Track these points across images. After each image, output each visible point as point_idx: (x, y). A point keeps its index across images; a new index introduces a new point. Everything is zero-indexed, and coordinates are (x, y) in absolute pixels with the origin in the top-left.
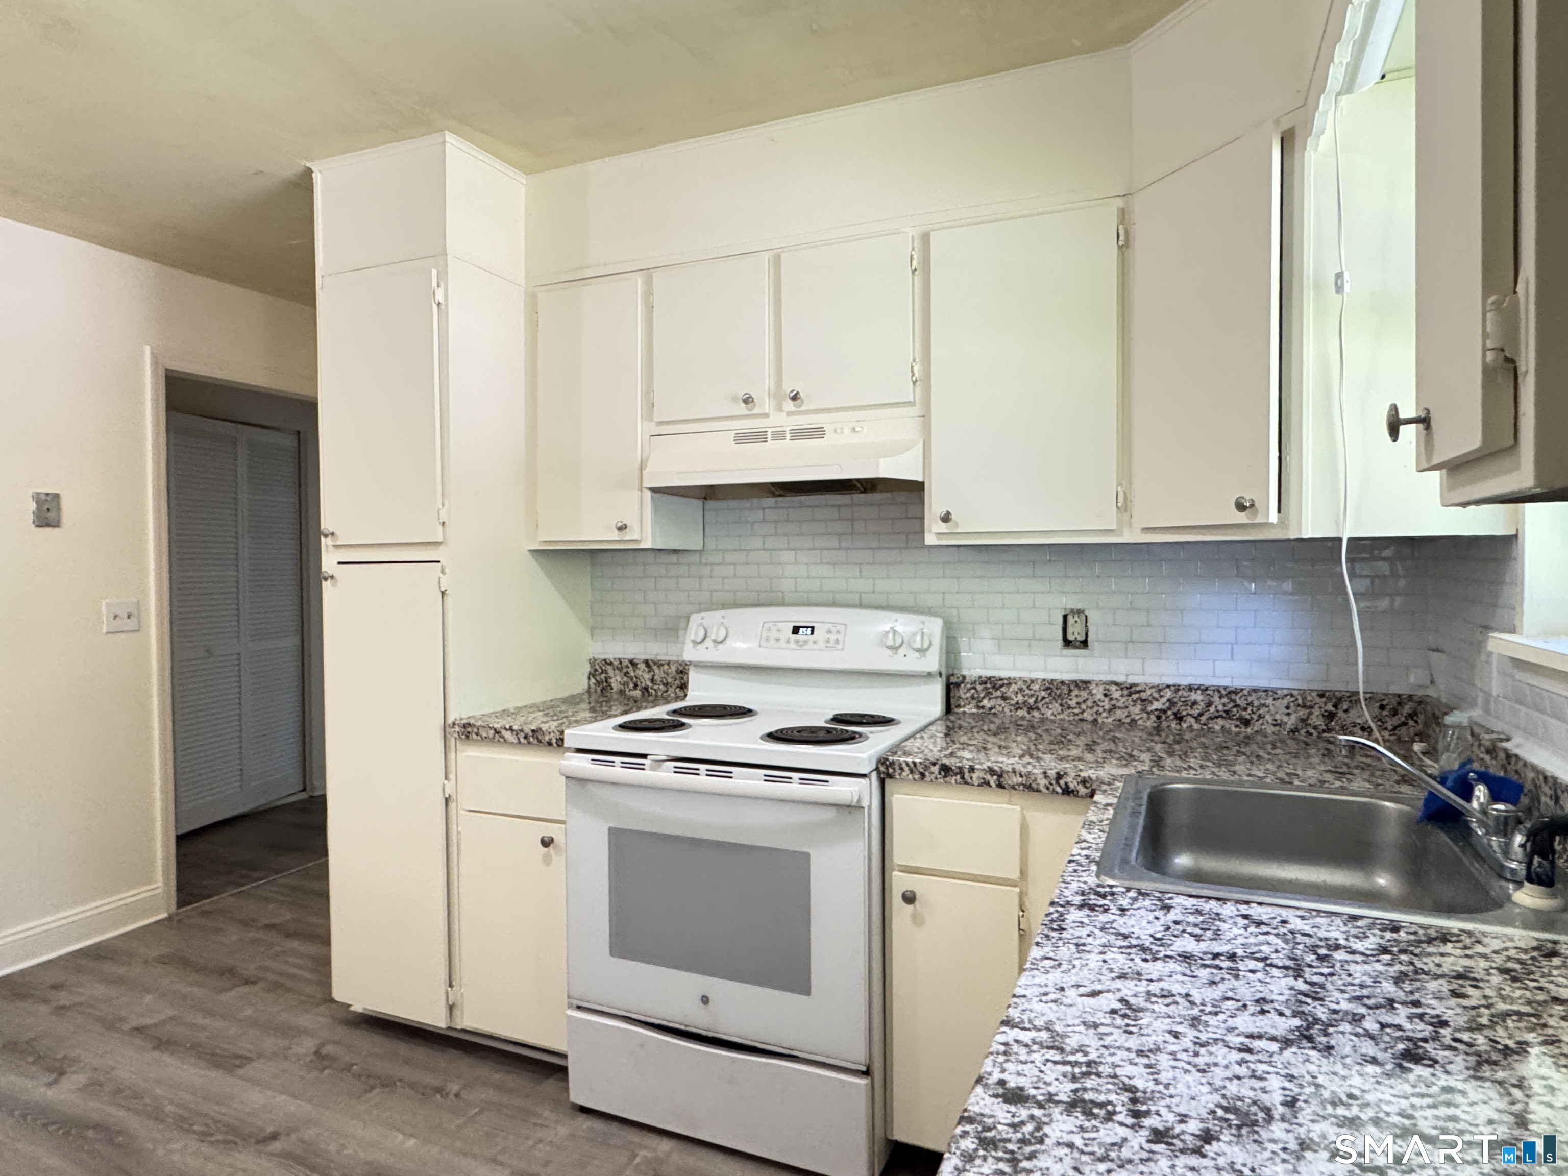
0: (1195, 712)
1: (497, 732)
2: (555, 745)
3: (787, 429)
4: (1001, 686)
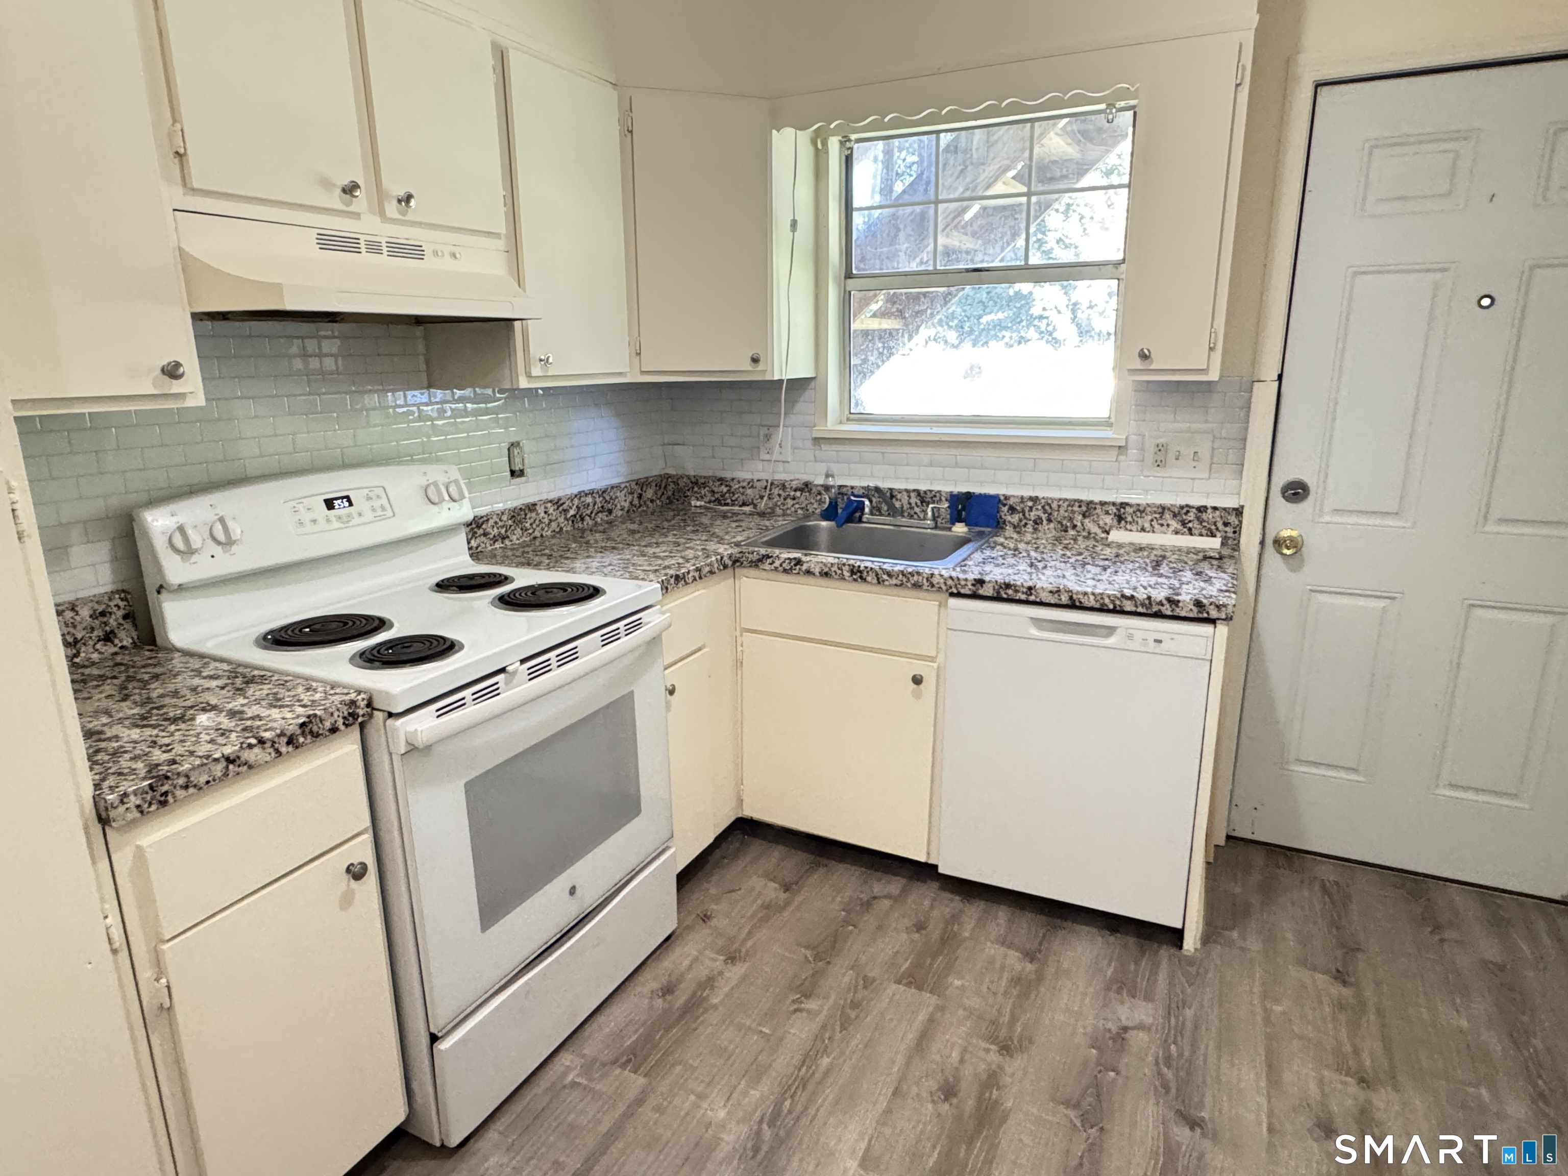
0: (589, 512)
1: (229, 760)
2: (342, 727)
3: (383, 241)
4: (482, 524)
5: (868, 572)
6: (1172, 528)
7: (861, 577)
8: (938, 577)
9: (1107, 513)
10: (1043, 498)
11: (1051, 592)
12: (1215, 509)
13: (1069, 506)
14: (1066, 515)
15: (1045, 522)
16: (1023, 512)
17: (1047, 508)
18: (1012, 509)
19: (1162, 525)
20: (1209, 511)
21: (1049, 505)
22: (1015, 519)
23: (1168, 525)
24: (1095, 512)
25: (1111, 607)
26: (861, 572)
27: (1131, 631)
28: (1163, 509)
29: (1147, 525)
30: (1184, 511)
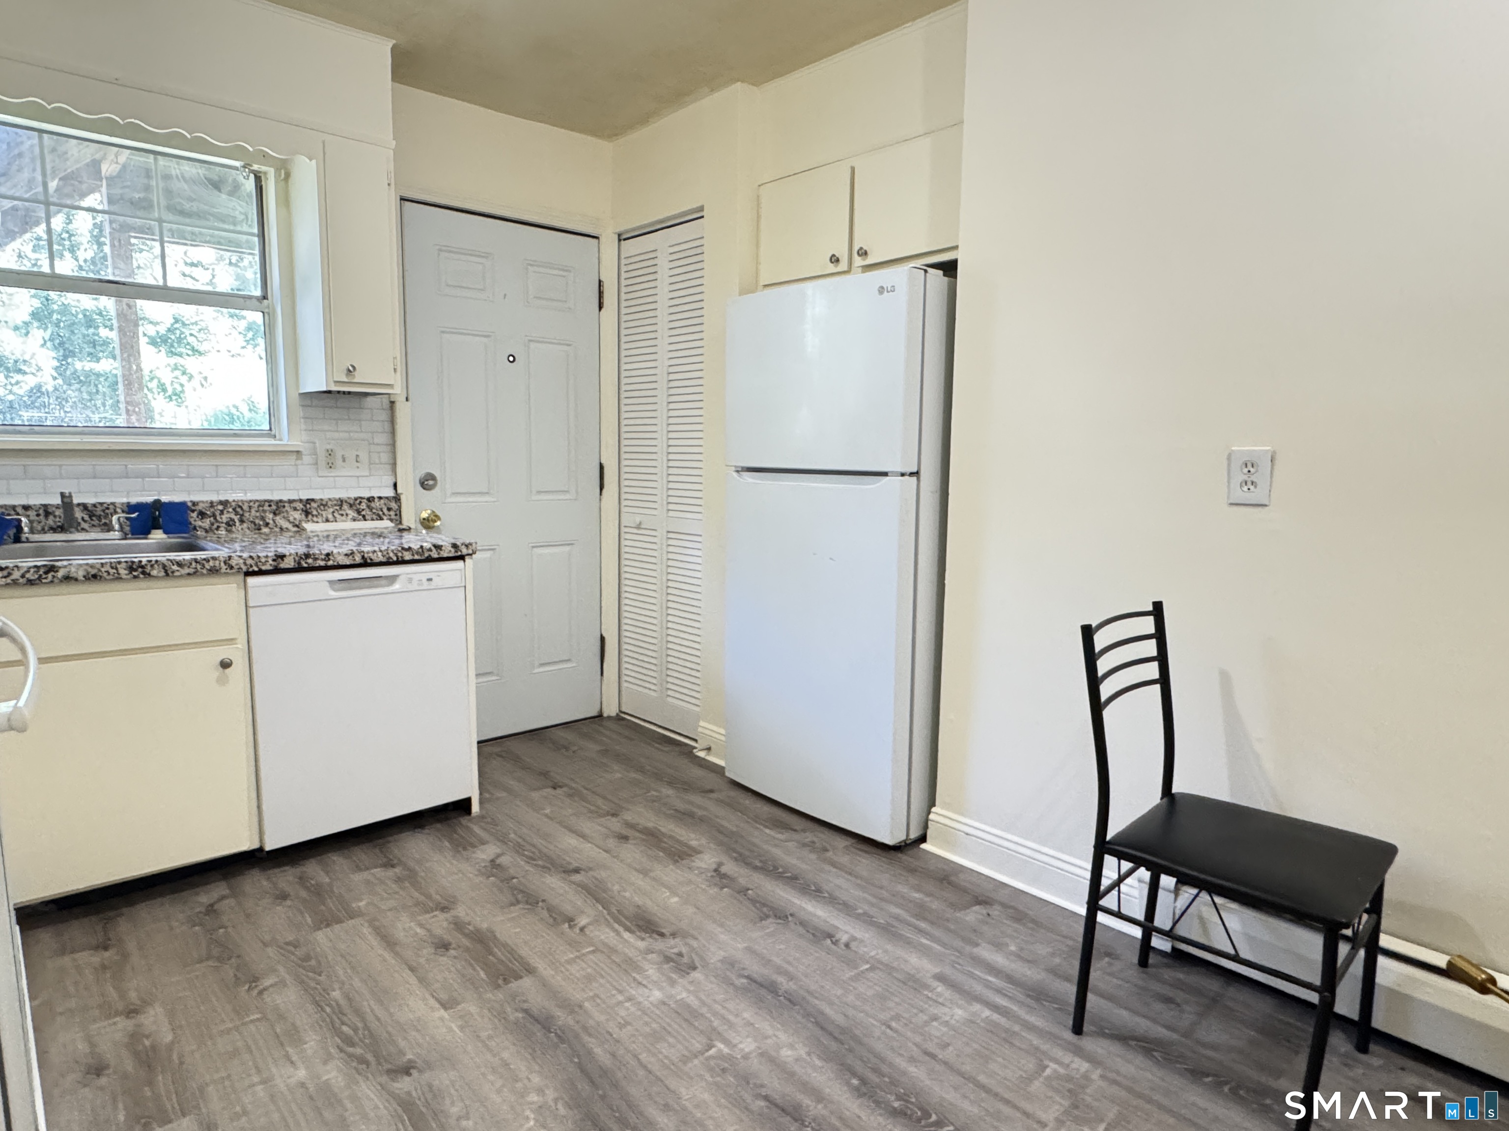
5: (152, 566)
6: (350, 517)
7: (143, 573)
8: (236, 558)
9: (295, 509)
10: (234, 501)
11: (346, 555)
12: (380, 498)
13: (259, 506)
14: (258, 514)
15: (238, 524)
16: (214, 516)
17: (239, 510)
18: (202, 515)
19: (342, 515)
20: (376, 500)
21: (240, 507)
22: (206, 523)
23: (347, 515)
24: (284, 510)
25: (395, 559)
26: (143, 567)
27: (409, 576)
28: (341, 502)
29: (330, 517)
30: (358, 502)
